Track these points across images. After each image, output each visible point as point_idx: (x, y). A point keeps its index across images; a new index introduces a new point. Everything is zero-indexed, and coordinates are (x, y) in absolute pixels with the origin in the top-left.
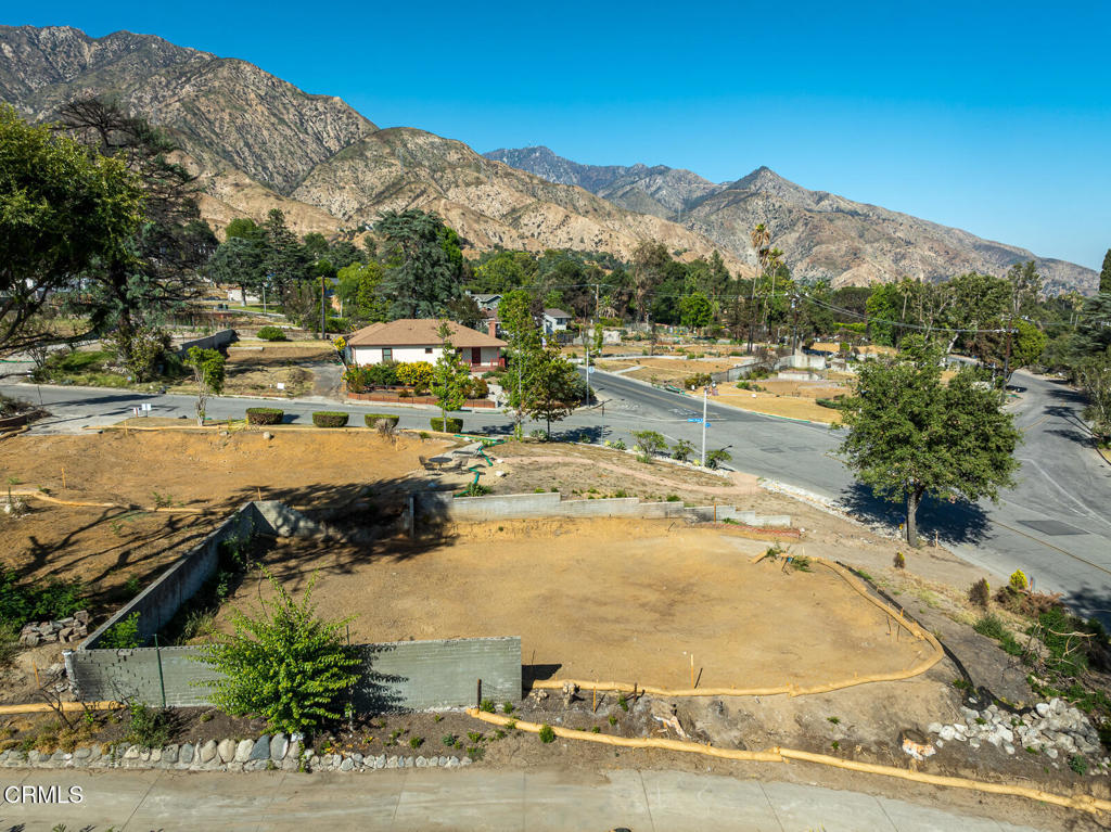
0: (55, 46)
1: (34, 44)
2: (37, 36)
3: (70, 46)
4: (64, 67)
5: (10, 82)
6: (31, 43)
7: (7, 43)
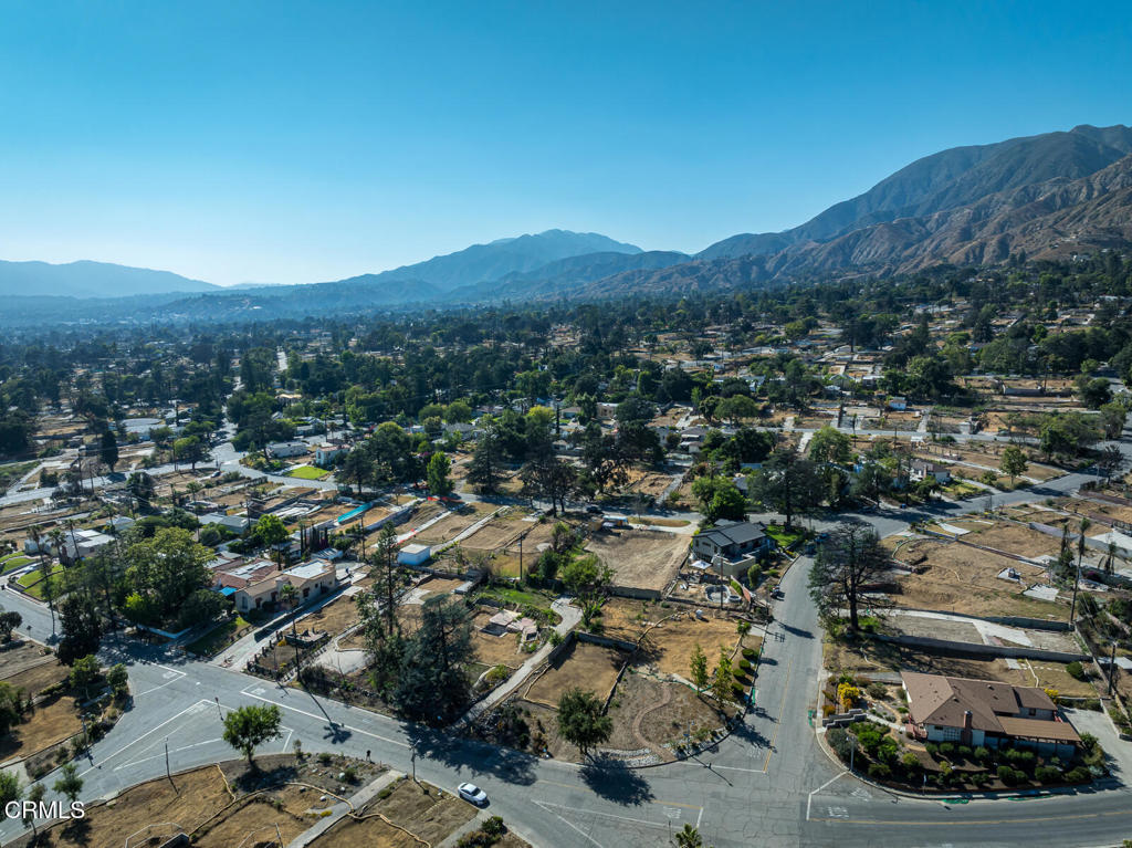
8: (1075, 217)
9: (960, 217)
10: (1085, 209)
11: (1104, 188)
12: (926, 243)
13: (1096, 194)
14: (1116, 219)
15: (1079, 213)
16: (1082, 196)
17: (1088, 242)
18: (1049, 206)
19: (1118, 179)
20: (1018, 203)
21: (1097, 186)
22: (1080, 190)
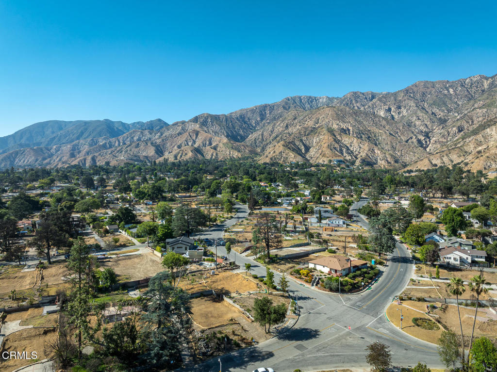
0: (472, 84)
1: (463, 86)
2: (465, 82)
3: (478, 83)
4: (475, 93)
5: (451, 104)
6: (462, 86)
7: (452, 88)
8: (118, 151)
9: (67, 148)
10: (122, 148)
11: (124, 142)
12: (55, 157)
13: (121, 144)
14: (135, 152)
15: (120, 150)
16: (117, 144)
17: (129, 160)
18: (104, 147)
19: (129, 139)
20: (91, 145)
21: (121, 141)
22: (115, 142)
